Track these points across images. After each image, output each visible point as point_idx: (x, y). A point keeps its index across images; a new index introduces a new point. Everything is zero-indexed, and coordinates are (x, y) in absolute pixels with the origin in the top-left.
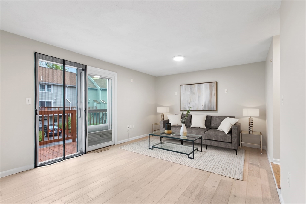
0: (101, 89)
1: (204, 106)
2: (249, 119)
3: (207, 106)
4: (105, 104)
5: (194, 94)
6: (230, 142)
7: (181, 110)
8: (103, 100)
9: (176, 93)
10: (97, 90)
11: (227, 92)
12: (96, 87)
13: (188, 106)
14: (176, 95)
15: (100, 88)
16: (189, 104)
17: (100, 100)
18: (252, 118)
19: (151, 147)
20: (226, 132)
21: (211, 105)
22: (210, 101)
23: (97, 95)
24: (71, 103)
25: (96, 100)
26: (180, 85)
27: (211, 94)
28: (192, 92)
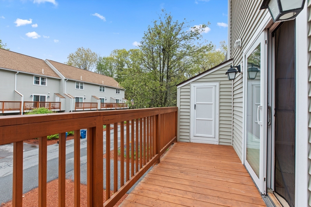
0: (66, 80)
4: (72, 99)
8: (68, 94)
10: (60, 80)
12: (59, 76)
15: (65, 78)
17: (65, 94)
23: (60, 88)
24: (23, 96)
25: (58, 94)
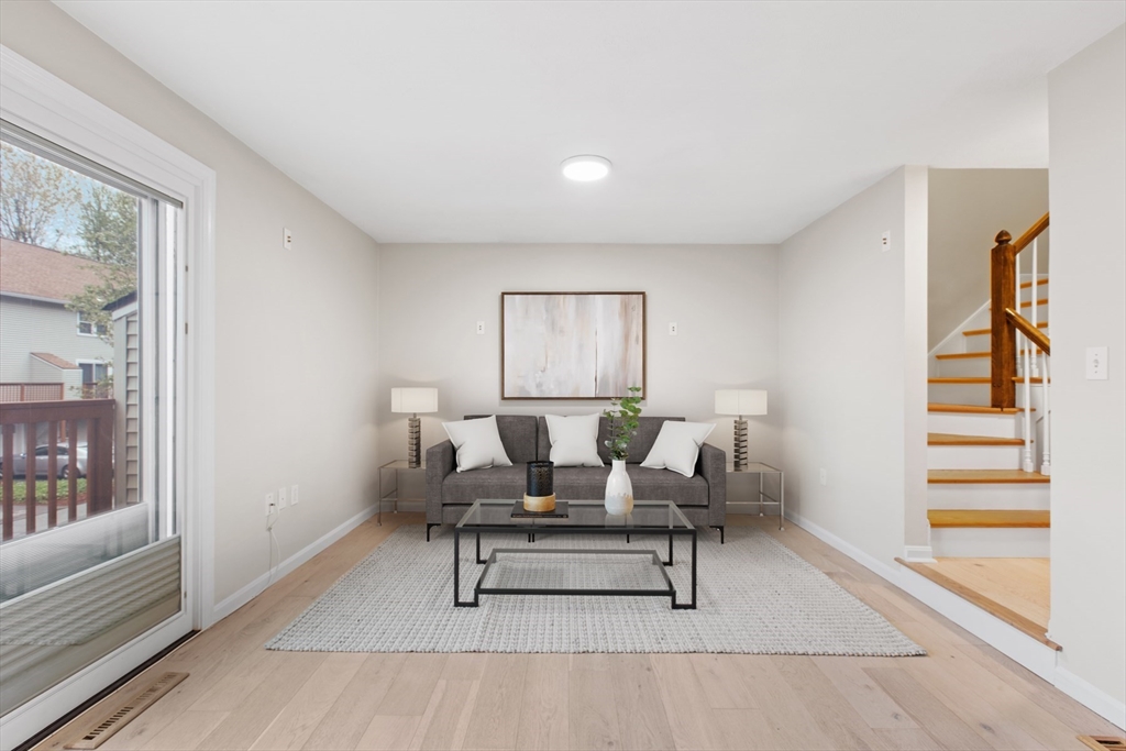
1: (600, 382)
2: (736, 422)
3: (611, 381)
5: (562, 331)
6: (706, 503)
7: (504, 398)
9: (483, 324)
11: (675, 333)
13: (538, 380)
14: (482, 332)
16: (543, 371)
18: (744, 420)
19: (467, 595)
20: (689, 472)
21: (626, 379)
22: (624, 362)
26: (503, 294)
27: (626, 337)
28: (553, 325)
